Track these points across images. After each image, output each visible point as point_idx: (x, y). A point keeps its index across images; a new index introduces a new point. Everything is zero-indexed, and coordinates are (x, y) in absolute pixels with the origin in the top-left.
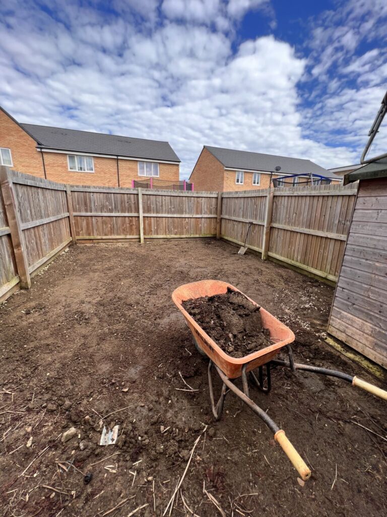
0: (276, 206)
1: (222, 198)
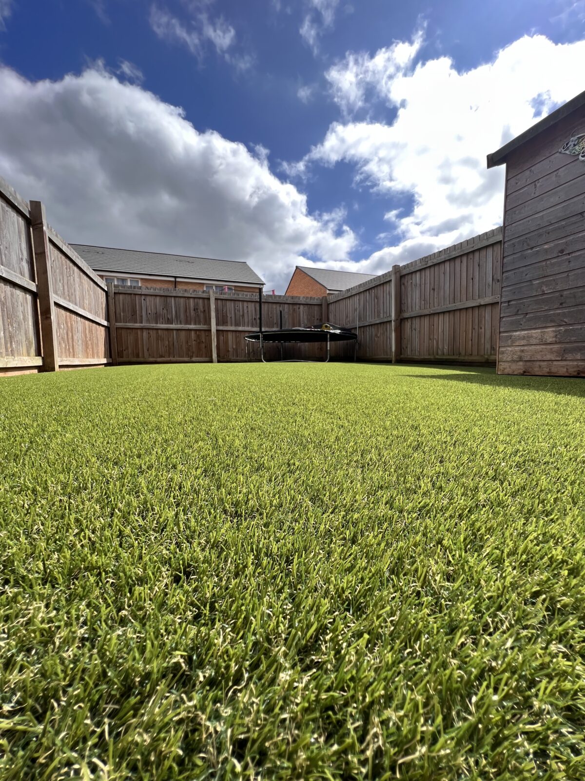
0: (406, 288)
1: (328, 305)
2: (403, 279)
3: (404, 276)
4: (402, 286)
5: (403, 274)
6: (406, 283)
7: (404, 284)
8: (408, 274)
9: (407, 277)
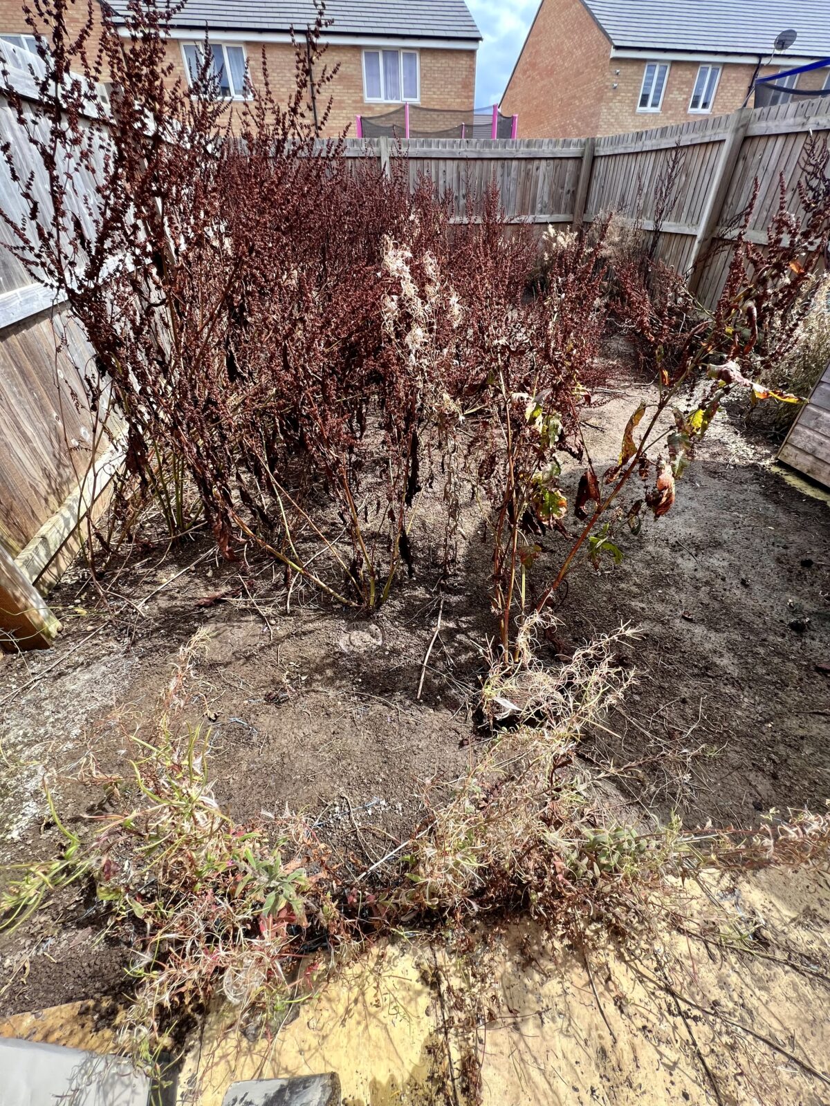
0: (745, 169)
1: (594, 158)
2: (748, 143)
3: (753, 137)
4: (741, 163)
5: (751, 133)
6: (750, 159)
7: (745, 158)
8: (761, 136)
9: (756, 141)
